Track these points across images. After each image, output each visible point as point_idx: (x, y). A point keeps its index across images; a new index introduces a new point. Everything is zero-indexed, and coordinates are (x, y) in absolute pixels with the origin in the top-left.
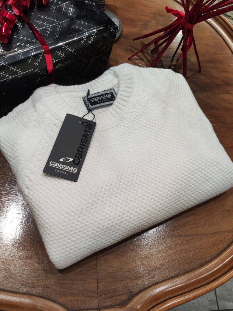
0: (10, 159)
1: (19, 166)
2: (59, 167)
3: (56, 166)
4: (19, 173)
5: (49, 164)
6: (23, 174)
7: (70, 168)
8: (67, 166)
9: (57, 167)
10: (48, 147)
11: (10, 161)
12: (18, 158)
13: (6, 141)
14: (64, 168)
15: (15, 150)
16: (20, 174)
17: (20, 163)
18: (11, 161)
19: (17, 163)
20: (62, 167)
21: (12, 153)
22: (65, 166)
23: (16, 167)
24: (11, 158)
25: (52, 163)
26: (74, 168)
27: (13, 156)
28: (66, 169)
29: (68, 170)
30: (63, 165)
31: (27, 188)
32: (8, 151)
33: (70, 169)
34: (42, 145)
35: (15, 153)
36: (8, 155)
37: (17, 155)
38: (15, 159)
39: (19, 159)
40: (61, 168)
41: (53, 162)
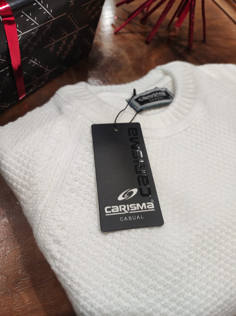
0: (21, 189)
1: (38, 202)
2: (123, 211)
3: (118, 211)
4: (40, 215)
5: (105, 213)
6: (47, 215)
7: (141, 205)
8: (135, 205)
9: (120, 212)
10: (86, 166)
11: (21, 192)
12: (36, 186)
13: (14, 159)
14: (131, 210)
15: (31, 173)
16: (40, 217)
17: (40, 195)
18: (22, 194)
19: (34, 196)
20: (128, 210)
21: (24, 179)
22: (131, 205)
23: (32, 203)
24: (23, 187)
25: (108, 210)
26: (147, 203)
27: (26, 183)
28: (137, 210)
29: (140, 209)
30: (128, 205)
31: (58, 242)
32: (17, 176)
33: (142, 208)
34: (75, 163)
35: (31, 179)
36: (18, 183)
37: (35, 182)
38: (31, 189)
39: (39, 189)
40: (127, 212)
41: (109, 207)
